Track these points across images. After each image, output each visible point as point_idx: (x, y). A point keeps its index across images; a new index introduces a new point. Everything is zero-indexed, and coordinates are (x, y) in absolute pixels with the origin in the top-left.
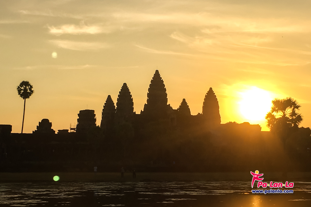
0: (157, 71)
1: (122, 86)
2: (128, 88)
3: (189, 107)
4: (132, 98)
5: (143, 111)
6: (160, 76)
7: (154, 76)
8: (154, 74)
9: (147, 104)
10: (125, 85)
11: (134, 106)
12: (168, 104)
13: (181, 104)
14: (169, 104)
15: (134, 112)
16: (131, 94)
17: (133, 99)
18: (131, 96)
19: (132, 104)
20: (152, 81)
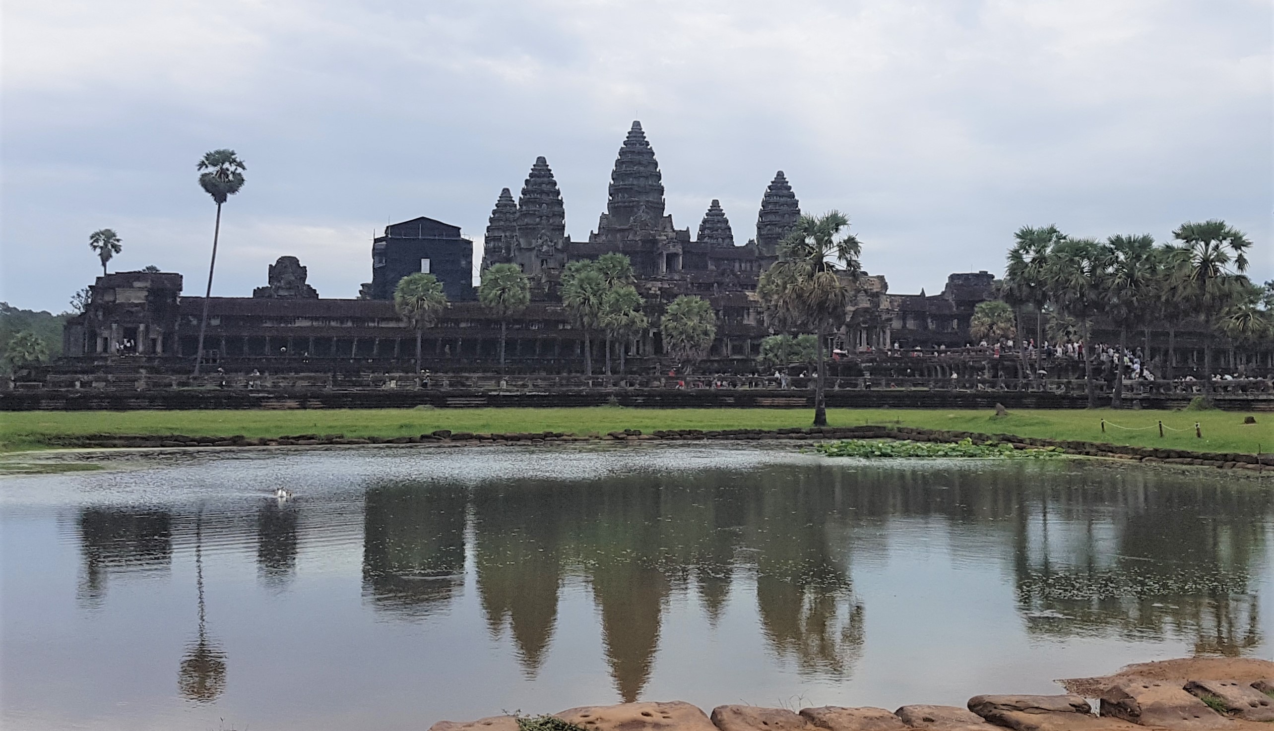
0: (637, 125)
1: (534, 165)
2: (550, 170)
3: (730, 224)
4: (560, 198)
5: (596, 232)
6: (645, 137)
8: (629, 133)
9: (607, 213)
10: (541, 161)
11: (567, 221)
12: (666, 214)
13: (707, 214)
14: (670, 215)
15: (566, 235)
16: (557, 188)
17: (563, 201)
18: (558, 193)
19: (562, 215)
20: (622, 152)
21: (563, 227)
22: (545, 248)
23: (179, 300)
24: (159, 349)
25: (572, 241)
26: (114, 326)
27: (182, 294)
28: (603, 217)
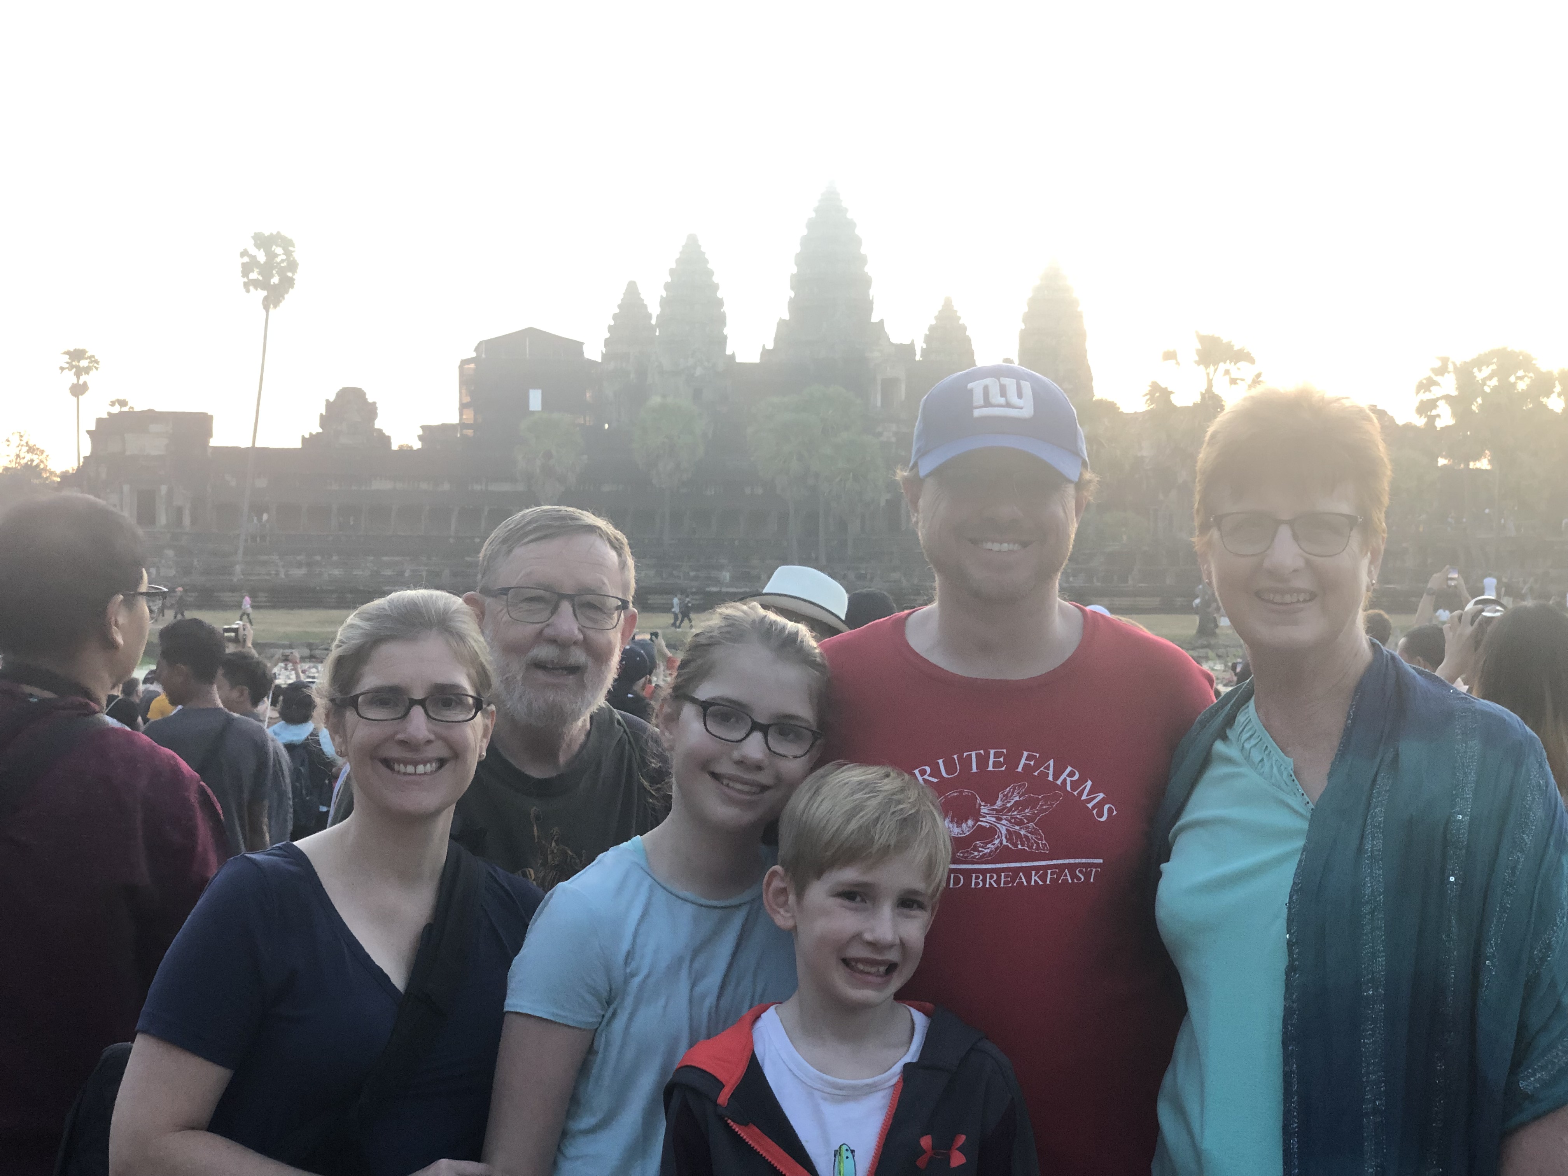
1: (682, 249)
2: (705, 254)
4: (718, 296)
5: (771, 348)
9: (787, 318)
10: (693, 242)
11: (729, 330)
12: (875, 319)
14: (882, 321)
16: (714, 279)
17: (724, 299)
18: (716, 287)
19: (722, 321)
20: (811, 224)
21: (725, 338)
22: (699, 371)
23: (210, 451)
24: (187, 520)
25: (738, 360)
26: (126, 488)
27: (214, 442)
28: (782, 324)
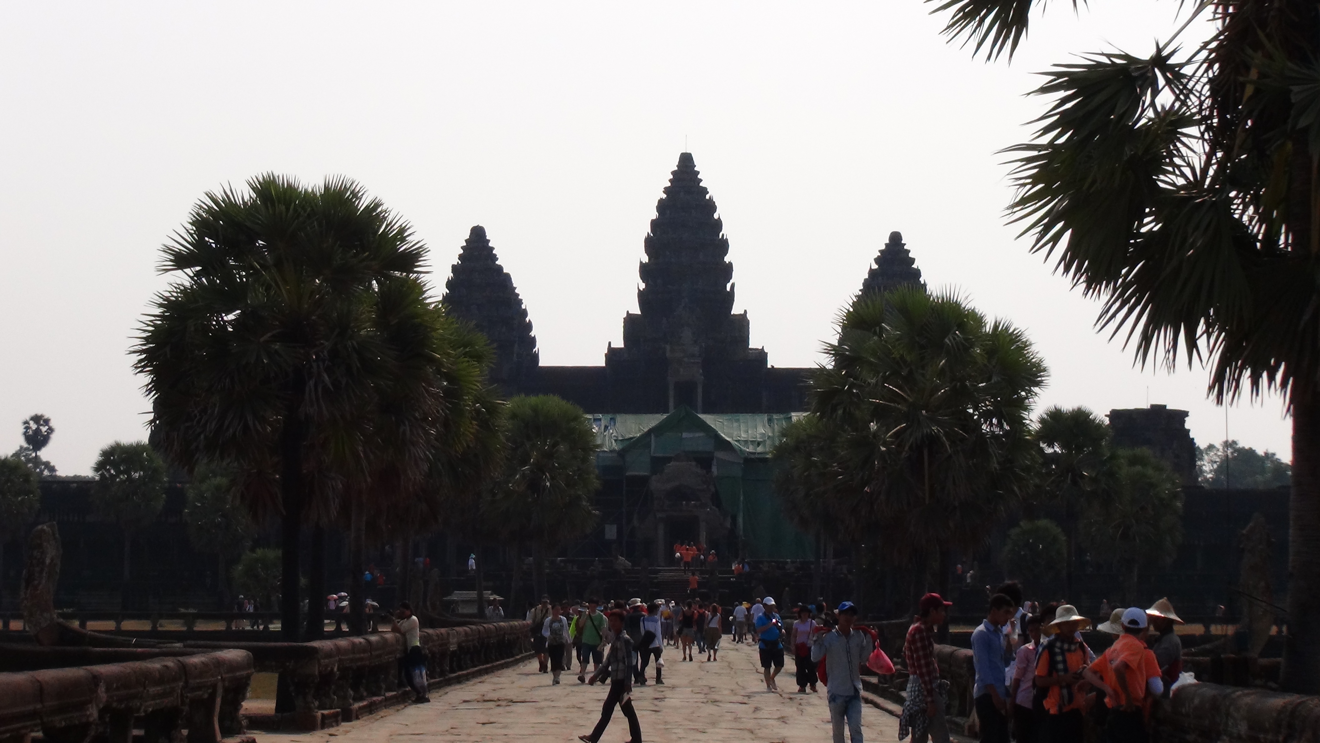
0: (686, 161)
6: (701, 180)
7: (670, 181)
8: (674, 173)
9: (637, 312)
10: (478, 233)
20: (662, 206)
28: (631, 318)
